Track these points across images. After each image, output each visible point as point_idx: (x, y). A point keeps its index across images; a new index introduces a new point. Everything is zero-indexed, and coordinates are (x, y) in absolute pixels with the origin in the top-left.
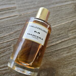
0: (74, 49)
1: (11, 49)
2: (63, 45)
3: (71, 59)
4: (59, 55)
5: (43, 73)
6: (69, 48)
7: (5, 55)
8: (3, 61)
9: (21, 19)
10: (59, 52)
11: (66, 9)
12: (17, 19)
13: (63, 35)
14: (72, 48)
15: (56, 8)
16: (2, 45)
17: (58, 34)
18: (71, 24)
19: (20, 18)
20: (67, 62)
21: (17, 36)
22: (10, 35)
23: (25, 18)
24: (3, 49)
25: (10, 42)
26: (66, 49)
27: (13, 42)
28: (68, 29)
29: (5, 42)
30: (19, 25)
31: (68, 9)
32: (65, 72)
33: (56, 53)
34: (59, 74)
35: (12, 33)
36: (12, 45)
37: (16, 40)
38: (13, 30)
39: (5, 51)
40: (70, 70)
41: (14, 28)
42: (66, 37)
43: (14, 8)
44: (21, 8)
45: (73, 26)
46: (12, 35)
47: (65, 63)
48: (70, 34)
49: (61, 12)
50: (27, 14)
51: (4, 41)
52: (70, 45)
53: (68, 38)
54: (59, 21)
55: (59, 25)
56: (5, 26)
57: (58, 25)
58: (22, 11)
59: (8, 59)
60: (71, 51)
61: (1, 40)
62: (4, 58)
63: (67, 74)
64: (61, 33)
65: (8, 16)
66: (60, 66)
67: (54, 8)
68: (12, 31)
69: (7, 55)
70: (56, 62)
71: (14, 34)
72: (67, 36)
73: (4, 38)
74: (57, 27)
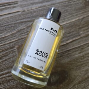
0: (87, 49)
1: (15, 51)
2: (74, 45)
3: (83, 60)
4: (70, 55)
5: (54, 77)
6: (81, 48)
7: (8, 59)
8: (6, 66)
9: (25, 16)
10: (71, 52)
11: (75, 4)
12: (20, 15)
13: (74, 33)
14: (84, 47)
15: (64, 3)
16: (3, 47)
17: (68, 32)
18: (81, 21)
19: (23, 15)
20: (80, 63)
21: (21, 35)
22: (13, 35)
23: (30, 15)
24: (5, 52)
25: (13, 43)
26: (78, 49)
27: (17, 43)
28: (79, 26)
29: (7, 43)
30: (22, 22)
31: (78, 4)
32: (78, 74)
33: (67, 53)
34: (72, 77)
35: (15, 32)
36: (16, 47)
37: (20, 41)
38: (16, 28)
39: (8, 53)
40: (84, 72)
41: (17, 26)
42: (77, 36)
43: (16, 3)
44: (24, 2)
45: (84, 23)
46: (16, 35)
47: (78, 64)
48: (81, 32)
49: (70, 7)
50: (31, 10)
51: (5, 42)
52: (82, 44)
53: (80, 37)
54: (68, 18)
55: (69, 22)
56: (6, 24)
57: (67, 23)
58: (25, 7)
59: (12, 63)
60: (83, 51)
61: (2, 41)
62: (7, 62)
63: (80, 76)
64: (71, 31)
65: (8, 13)
66: (72, 67)
67: (63, 3)
68: (14, 30)
69: (10, 58)
70: (68, 64)
71: (18, 34)
72: (78, 34)
73: (6, 38)
74: (66, 25)
